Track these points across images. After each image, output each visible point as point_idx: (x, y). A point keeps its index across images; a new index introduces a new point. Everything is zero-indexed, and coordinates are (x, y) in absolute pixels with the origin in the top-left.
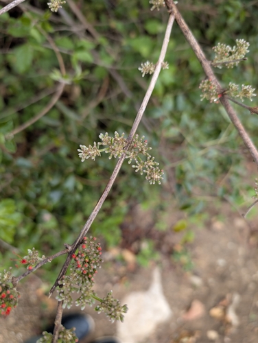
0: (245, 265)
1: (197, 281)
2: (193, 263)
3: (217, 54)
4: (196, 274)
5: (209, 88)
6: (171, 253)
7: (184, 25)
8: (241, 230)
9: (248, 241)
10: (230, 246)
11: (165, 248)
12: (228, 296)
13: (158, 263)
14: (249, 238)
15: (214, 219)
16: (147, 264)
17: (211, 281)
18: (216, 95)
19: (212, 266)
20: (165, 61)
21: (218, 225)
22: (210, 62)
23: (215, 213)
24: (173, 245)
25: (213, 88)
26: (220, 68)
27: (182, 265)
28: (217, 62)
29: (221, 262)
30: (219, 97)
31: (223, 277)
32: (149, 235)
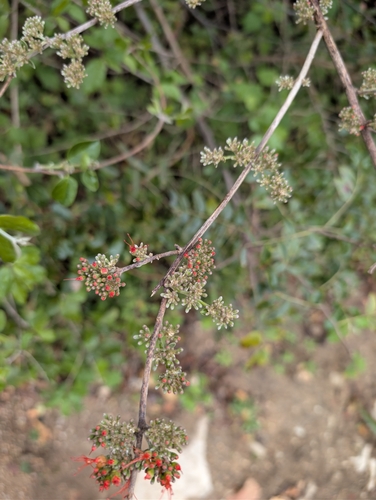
0: (333, 444)
1: (259, 450)
2: (258, 422)
3: (366, 81)
4: (259, 439)
5: (351, 117)
6: (229, 400)
7: (332, 44)
8: (337, 391)
9: (345, 410)
10: (318, 410)
11: (222, 392)
12: (300, 485)
13: (208, 410)
14: (346, 406)
15: (301, 365)
16: (192, 408)
17: (279, 455)
18: (358, 126)
19: (285, 433)
20: (306, 77)
21: (305, 375)
22: (356, 90)
23: (305, 358)
24: (236, 390)
25: (355, 118)
26: (367, 98)
27: (243, 422)
28: (364, 90)
29: (299, 431)
30: (360, 129)
31: (297, 454)
32: (203, 367)
